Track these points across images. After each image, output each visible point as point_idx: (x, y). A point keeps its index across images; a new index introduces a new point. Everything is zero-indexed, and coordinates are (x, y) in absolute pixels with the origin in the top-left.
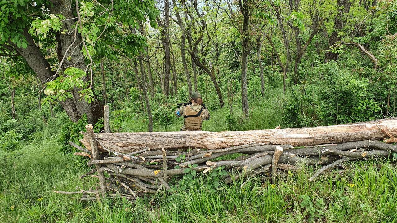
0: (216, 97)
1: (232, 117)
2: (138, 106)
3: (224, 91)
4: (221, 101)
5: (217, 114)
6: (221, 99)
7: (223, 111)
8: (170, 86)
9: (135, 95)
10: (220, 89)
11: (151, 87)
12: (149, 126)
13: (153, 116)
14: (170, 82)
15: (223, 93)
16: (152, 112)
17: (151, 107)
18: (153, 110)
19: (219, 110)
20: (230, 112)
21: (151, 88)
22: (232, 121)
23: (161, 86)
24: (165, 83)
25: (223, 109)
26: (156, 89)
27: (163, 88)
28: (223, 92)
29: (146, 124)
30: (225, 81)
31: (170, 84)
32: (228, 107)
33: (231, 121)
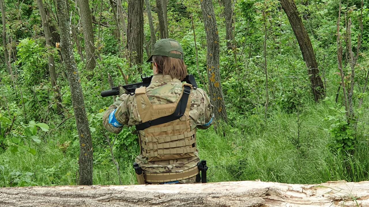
0: (299, 66)
1: (354, 132)
2: (45, 100)
3: (325, 44)
4: (316, 81)
5: (304, 123)
6: (314, 71)
7: (321, 112)
8: (147, 31)
9: (34, 62)
10: (312, 38)
11: (86, 36)
12: (81, 162)
13: (93, 130)
14: (146, 18)
15: (320, 52)
16: (91, 118)
17: (85, 102)
18: (91, 111)
19: (308, 108)
20: (347, 114)
21: (86, 41)
22: (353, 143)
23: (115, 34)
24: (130, 24)
25: (320, 107)
26: (100, 42)
27: (123, 37)
28: (321, 50)
29: (72, 156)
30: (326, 11)
31: (146, 25)
32: (340, 98)
33: (350, 144)
